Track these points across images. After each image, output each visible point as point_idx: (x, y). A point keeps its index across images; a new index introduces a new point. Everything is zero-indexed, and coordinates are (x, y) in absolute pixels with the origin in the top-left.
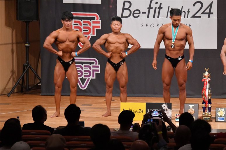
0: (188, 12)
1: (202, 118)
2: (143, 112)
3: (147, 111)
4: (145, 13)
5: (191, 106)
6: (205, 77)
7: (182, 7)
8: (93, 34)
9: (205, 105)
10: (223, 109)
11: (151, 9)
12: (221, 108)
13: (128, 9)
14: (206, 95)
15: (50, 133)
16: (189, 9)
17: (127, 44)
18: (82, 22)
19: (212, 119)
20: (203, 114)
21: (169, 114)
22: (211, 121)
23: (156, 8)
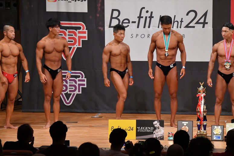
0: (182, 21)
2: (133, 130)
3: (137, 129)
4: (135, 22)
5: (185, 123)
6: (200, 92)
7: (175, 16)
8: (79, 45)
9: (200, 123)
10: (219, 127)
11: (141, 19)
13: (116, 18)
14: (201, 111)
15: (32, 153)
16: (182, 19)
18: (67, 32)
20: (198, 132)
21: (161, 132)
23: (147, 17)
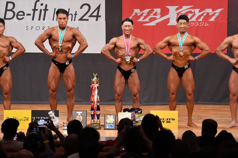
0: (76, 14)
1: (90, 126)
2: (28, 120)
3: (32, 119)
4: (30, 15)
5: (79, 113)
6: (93, 83)
7: (69, 9)
9: (94, 112)
10: (112, 116)
11: (36, 11)
12: (110, 115)
13: (11, 10)
14: (94, 101)
16: (76, 12)
17: (11, 48)
19: (101, 126)
20: (91, 122)
21: (56, 121)
22: (100, 129)
23: (42, 10)
